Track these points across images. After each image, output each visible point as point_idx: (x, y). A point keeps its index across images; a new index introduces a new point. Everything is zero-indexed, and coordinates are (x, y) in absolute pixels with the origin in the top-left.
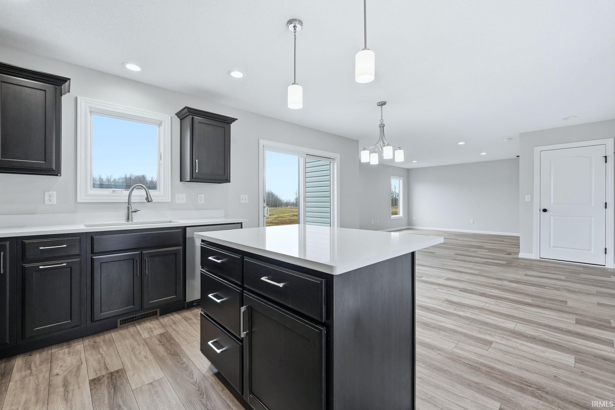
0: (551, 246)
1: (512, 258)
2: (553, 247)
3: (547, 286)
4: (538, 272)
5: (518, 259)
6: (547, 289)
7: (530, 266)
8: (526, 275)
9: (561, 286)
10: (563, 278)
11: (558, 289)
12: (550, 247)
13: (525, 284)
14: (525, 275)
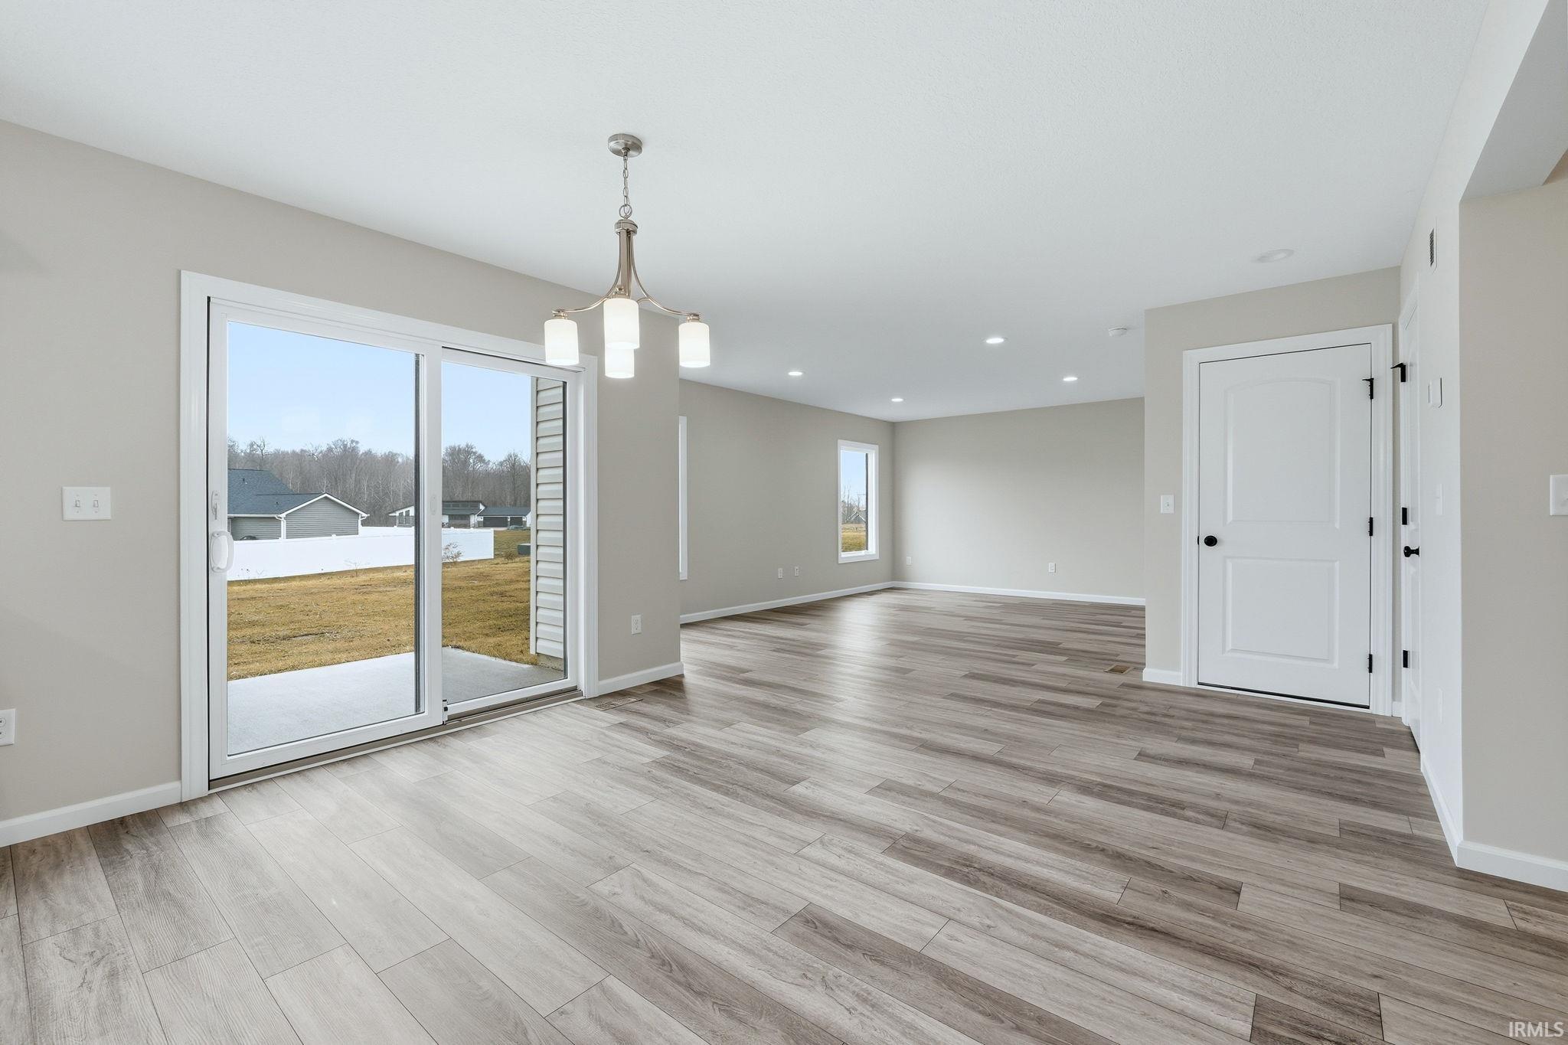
0: (1227, 649)
1: (1124, 685)
2: (1233, 650)
3: (1194, 807)
4: (1181, 739)
5: (1140, 687)
6: (1188, 819)
7: (1165, 716)
8: (1143, 756)
9: (1237, 802)
10: (1246, 761)
11: (1221, 820)
12: (1224, 651)
13: (1125, 798)
14: (1139, 754)
